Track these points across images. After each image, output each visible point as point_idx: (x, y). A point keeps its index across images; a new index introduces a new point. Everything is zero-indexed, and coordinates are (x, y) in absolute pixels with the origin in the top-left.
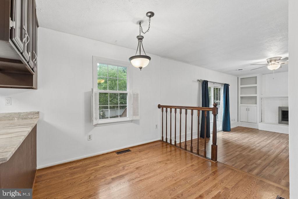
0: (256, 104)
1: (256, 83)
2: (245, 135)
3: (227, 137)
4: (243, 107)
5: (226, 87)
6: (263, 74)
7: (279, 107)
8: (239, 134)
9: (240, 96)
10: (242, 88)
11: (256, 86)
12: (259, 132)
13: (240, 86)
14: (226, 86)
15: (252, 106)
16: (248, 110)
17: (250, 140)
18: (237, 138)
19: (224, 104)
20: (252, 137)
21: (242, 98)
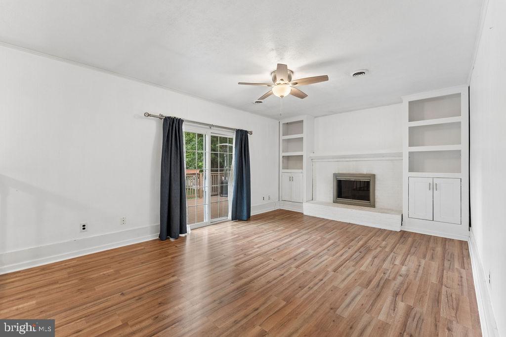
0: (301, 168)
6: (315, 117)
9: (282, 154)
11: (303, 138)
13: (282, 138)
15: (297, 173)
16: (291, 179)
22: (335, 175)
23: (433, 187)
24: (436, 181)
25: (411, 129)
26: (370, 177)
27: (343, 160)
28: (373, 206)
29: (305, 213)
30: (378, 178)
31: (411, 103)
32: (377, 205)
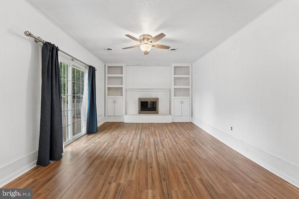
0: (122, 95)
1: (122, 74)
2: (114, 135)
3: (93, 144)
4: (110, 99)
5: (92, 71)
6: (127, 66)
7: (139, 98)
8: (108, 134)
9: (107, 86)
10: (109, 77)
11: (122, 77)
12: (126, 126)
13: (107, 75)
14: (92, 69)
15: (118, 98)
16: (114, 102)
17: (122, 142)
18: (106, 143)
19: (88, 94)
20: (123, 135)
21: (109, 88)
22: (139, 99)
23: (182, 102)
24: (183, 100)
25: (175, 78)
26: (156, 99)
27: (144, 91)
28: (158, 113)
29: (125, 122)
30: (159, 99)
31: (175, 67)
32: (159, 112)
